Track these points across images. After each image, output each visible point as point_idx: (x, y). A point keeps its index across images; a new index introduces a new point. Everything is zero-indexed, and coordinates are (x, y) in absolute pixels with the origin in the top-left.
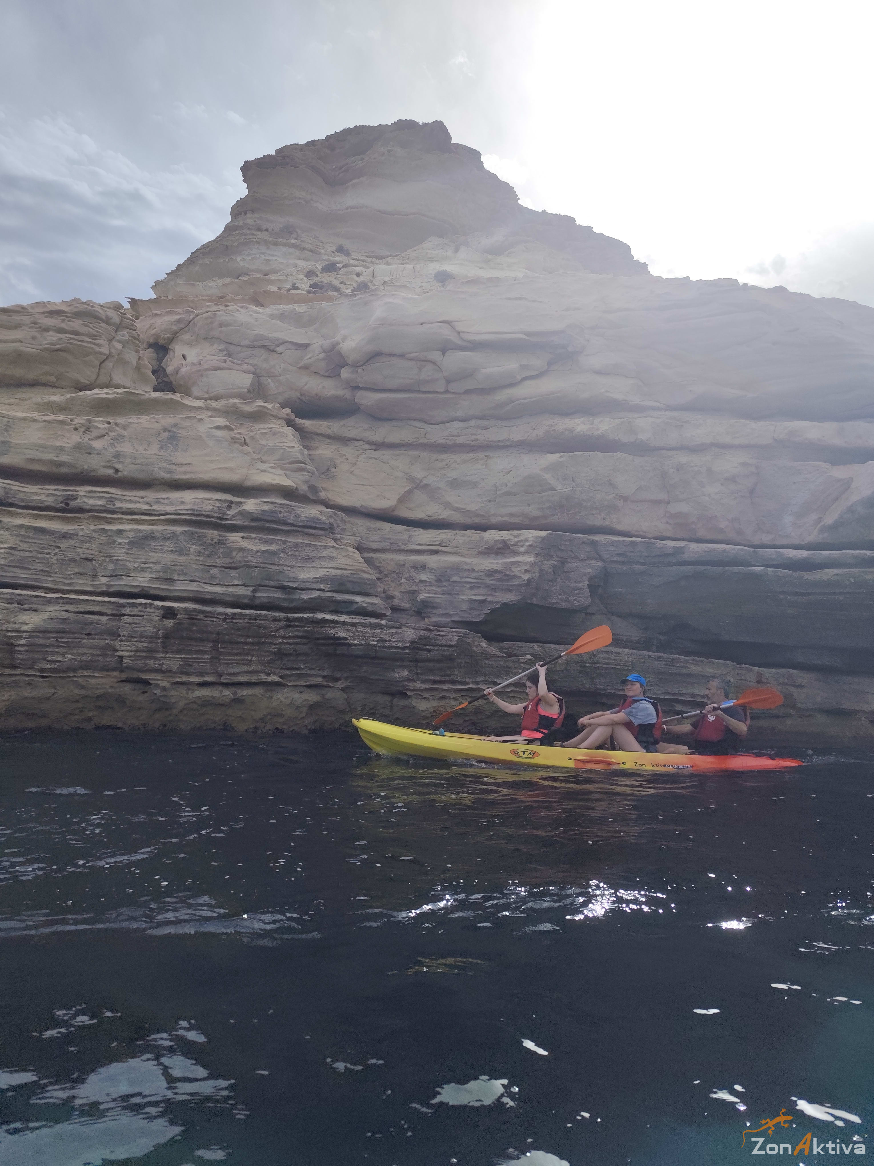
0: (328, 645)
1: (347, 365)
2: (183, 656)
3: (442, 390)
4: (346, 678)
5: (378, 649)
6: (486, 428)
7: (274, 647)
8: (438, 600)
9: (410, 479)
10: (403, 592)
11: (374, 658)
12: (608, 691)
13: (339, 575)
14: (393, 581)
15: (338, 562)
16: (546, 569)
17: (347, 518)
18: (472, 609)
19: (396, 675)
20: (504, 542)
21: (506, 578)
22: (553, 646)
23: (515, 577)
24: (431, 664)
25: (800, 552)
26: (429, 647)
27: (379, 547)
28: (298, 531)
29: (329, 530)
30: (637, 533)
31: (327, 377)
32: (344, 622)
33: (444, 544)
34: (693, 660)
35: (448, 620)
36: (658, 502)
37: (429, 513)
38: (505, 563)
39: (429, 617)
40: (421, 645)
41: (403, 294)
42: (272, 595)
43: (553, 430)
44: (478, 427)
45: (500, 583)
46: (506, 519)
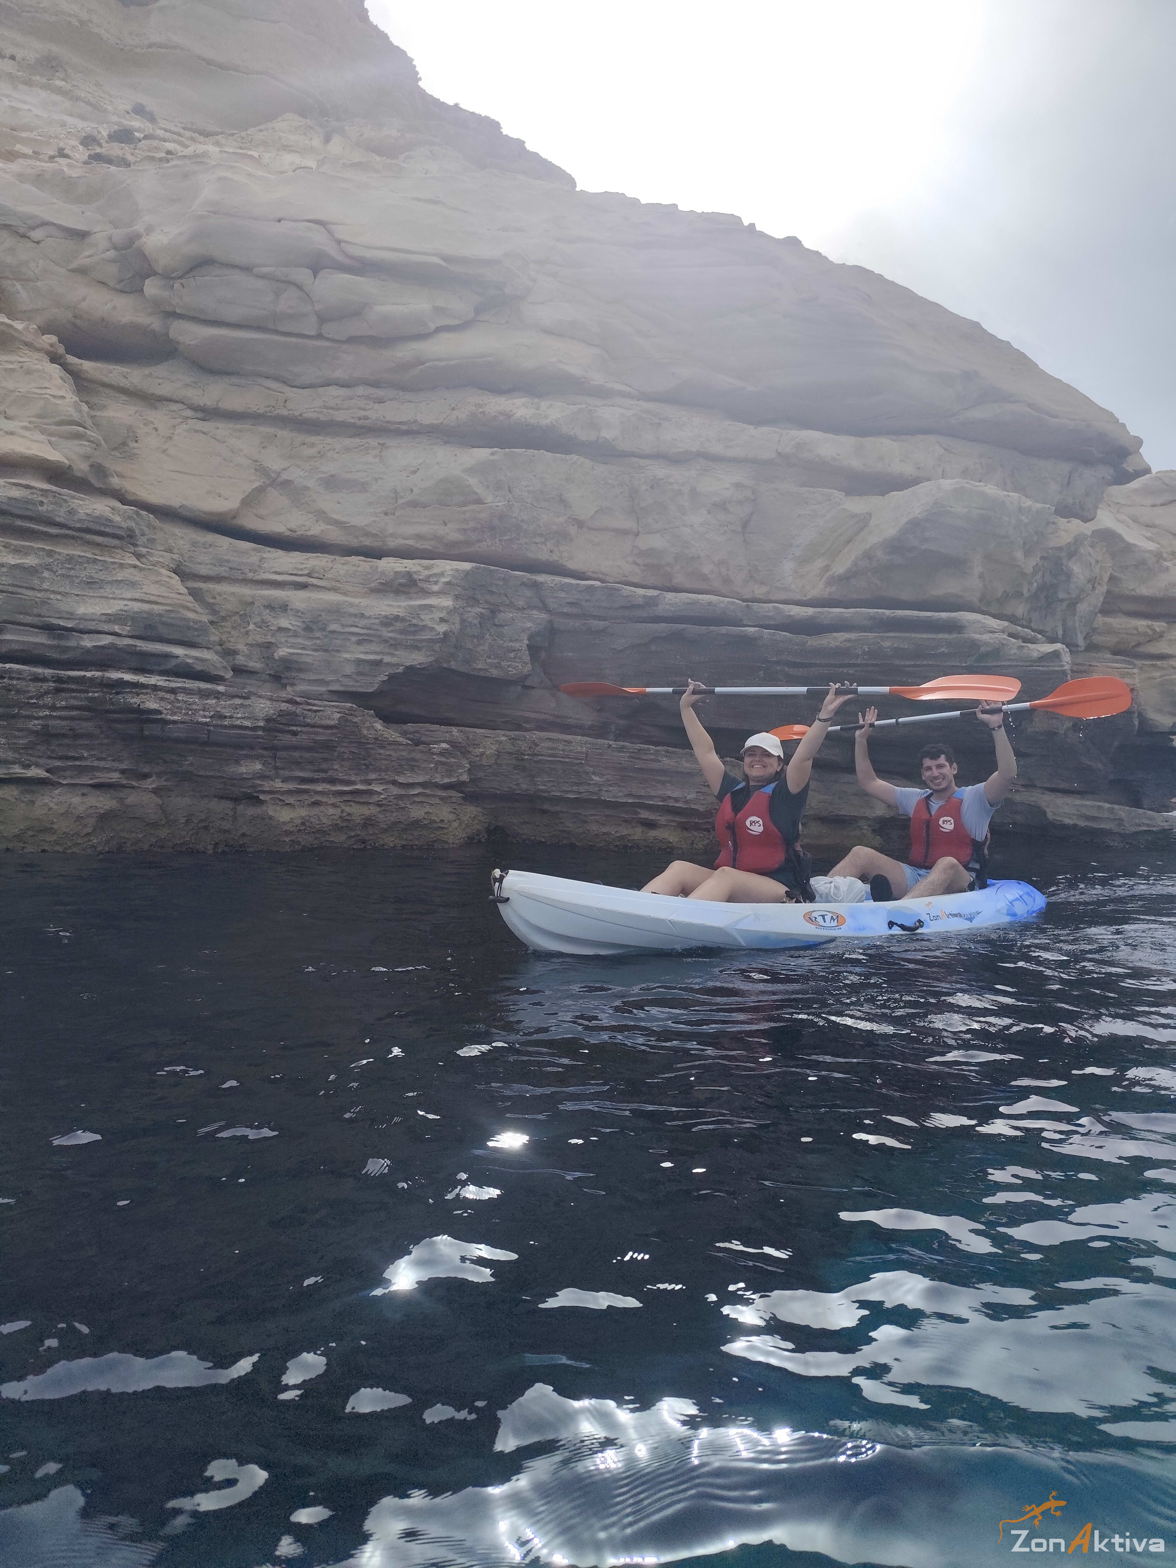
0: (129, 721)
1: (155, 274)
3: (313, 333)
4: (159, 775)
5: (212, 728)
6: (381, 401)
7: (36, 722)
8: (309, 660)
9: (262, 470)
10: (251, 645)
11: (205, 744)
12: (553, 793)
13: (146, 612)
14: (234, 628)
15: (143, 591)
16: (470, 620)
17: (157, 523)
18: (359, 674)
19: (243, 770)
20: (409, 574)
22: (478, 731)
23: (424, 628)
24: (296, 754)
25: (804, 609)
26: (295, 728)
27: (212, 573)
28: (74, 537)
29: (127, 538)
30: (595, 576)
31: (121, 291)
32: (155, 685)
33: (316, 575)
34: (667, 751)
35: (323, 689)
36: (624, 532)
37: (292, 526)
38: (410, 606)
39: (293, 685)
40: (283, 724)
41: (249, 169)
42: (30, 639)
43: (481, 413)
44: (368, 398)
45: (403, 637)
46: (410, 542)
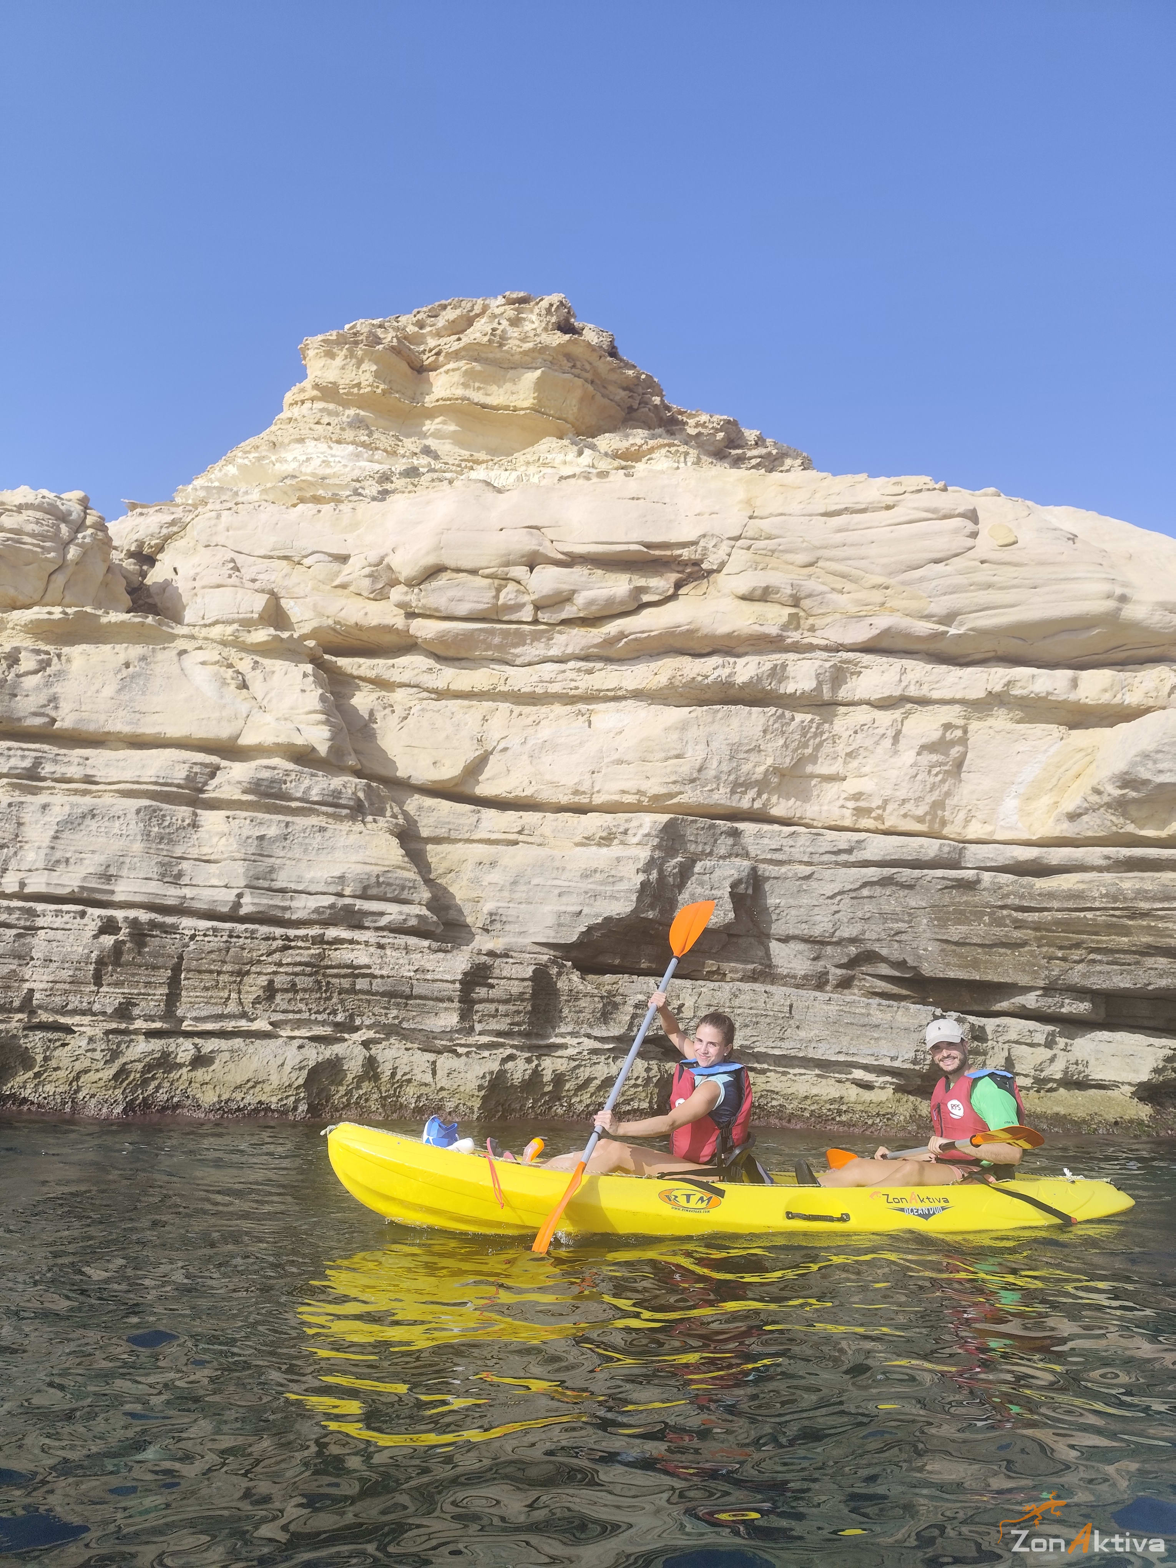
0: (344, 976)
1: (400, 583)
2: (126, 991)
3: (530, 619)
4: (369, 1027)
5: (415, 982)
6: (590, 672)
7: (264, 978)
8: (512, 912)
9: (483, 740)
11: (410, 997)
13: (367, 874)
15: (366, 854)
16: (669, 870)
17: (386, 793)
18: (560, 925)
19: (441, 1022)
20: (609, 828)
21: (611, 879)
23: (621, 879)
24: (493, 1007)
25: (1030, 850)
26: (491, 981)
27: (433, 835)
28: (310, 809)
29: (357, 808)
30: (801, 821)
31: (372, 599)
32: (367, 941)
33: (526, 832)
35: (526, 941)
36: (831, 777)
37: (509, 788)
38: (609, 857)
39: (498, 938)
40: (479, 977)
42: (265, 901)
43: (680, 676)
44: (579, 670)
45: (603, 888)
46: (616, 797)
